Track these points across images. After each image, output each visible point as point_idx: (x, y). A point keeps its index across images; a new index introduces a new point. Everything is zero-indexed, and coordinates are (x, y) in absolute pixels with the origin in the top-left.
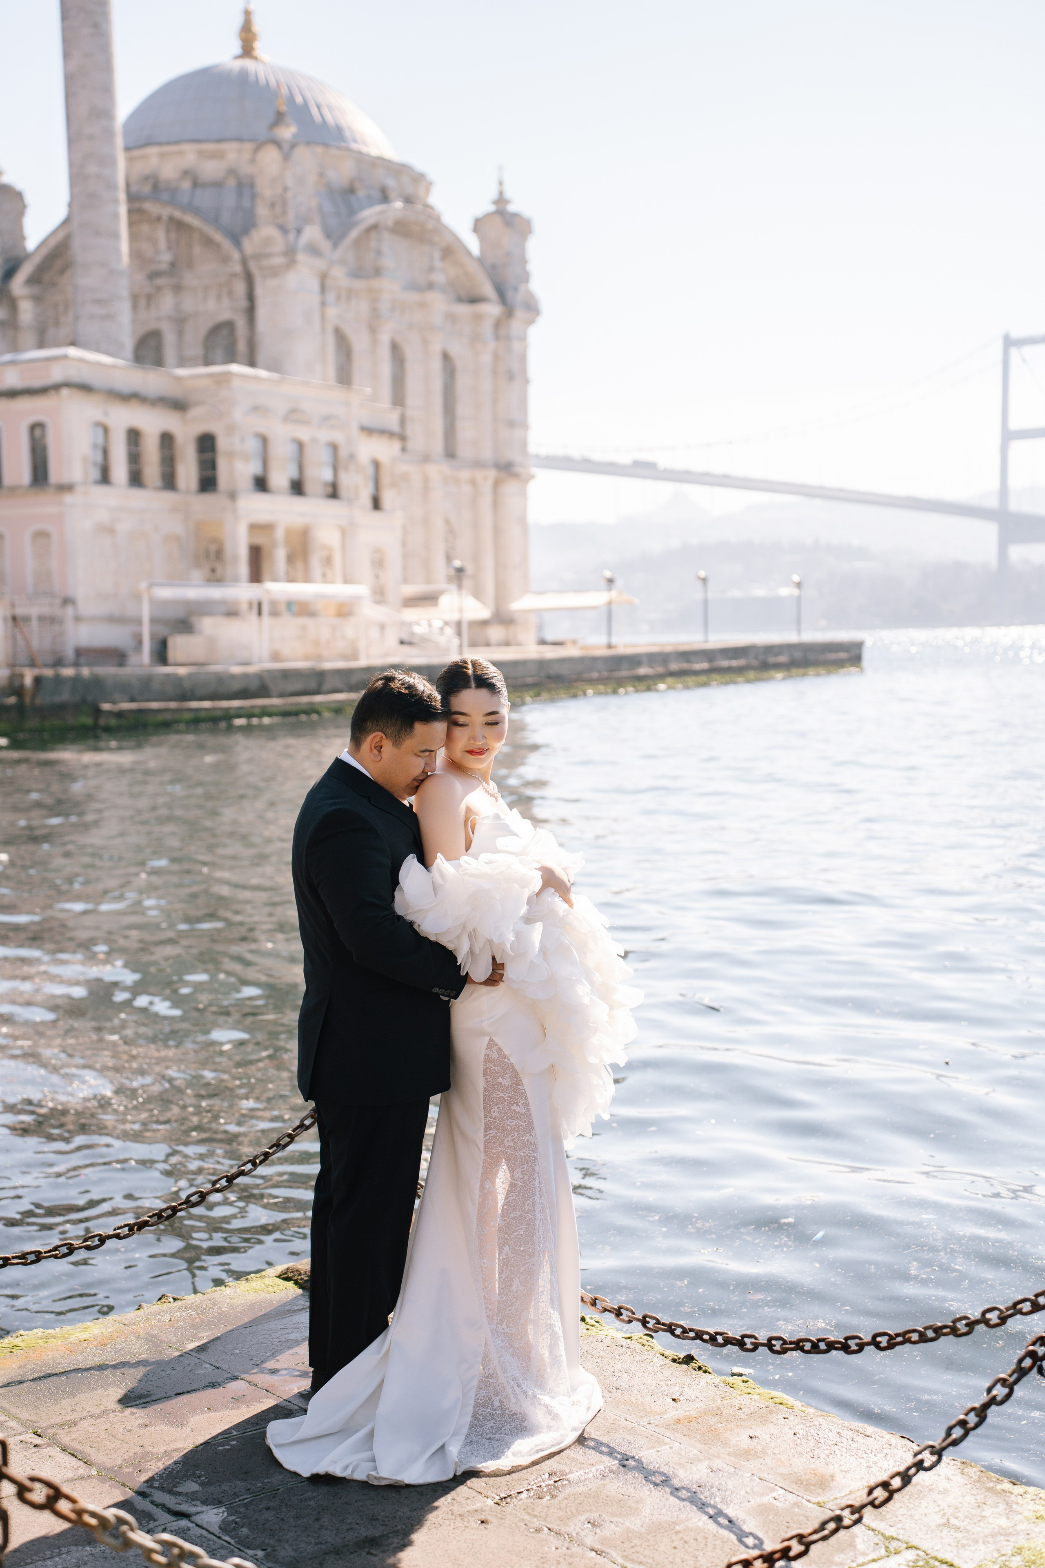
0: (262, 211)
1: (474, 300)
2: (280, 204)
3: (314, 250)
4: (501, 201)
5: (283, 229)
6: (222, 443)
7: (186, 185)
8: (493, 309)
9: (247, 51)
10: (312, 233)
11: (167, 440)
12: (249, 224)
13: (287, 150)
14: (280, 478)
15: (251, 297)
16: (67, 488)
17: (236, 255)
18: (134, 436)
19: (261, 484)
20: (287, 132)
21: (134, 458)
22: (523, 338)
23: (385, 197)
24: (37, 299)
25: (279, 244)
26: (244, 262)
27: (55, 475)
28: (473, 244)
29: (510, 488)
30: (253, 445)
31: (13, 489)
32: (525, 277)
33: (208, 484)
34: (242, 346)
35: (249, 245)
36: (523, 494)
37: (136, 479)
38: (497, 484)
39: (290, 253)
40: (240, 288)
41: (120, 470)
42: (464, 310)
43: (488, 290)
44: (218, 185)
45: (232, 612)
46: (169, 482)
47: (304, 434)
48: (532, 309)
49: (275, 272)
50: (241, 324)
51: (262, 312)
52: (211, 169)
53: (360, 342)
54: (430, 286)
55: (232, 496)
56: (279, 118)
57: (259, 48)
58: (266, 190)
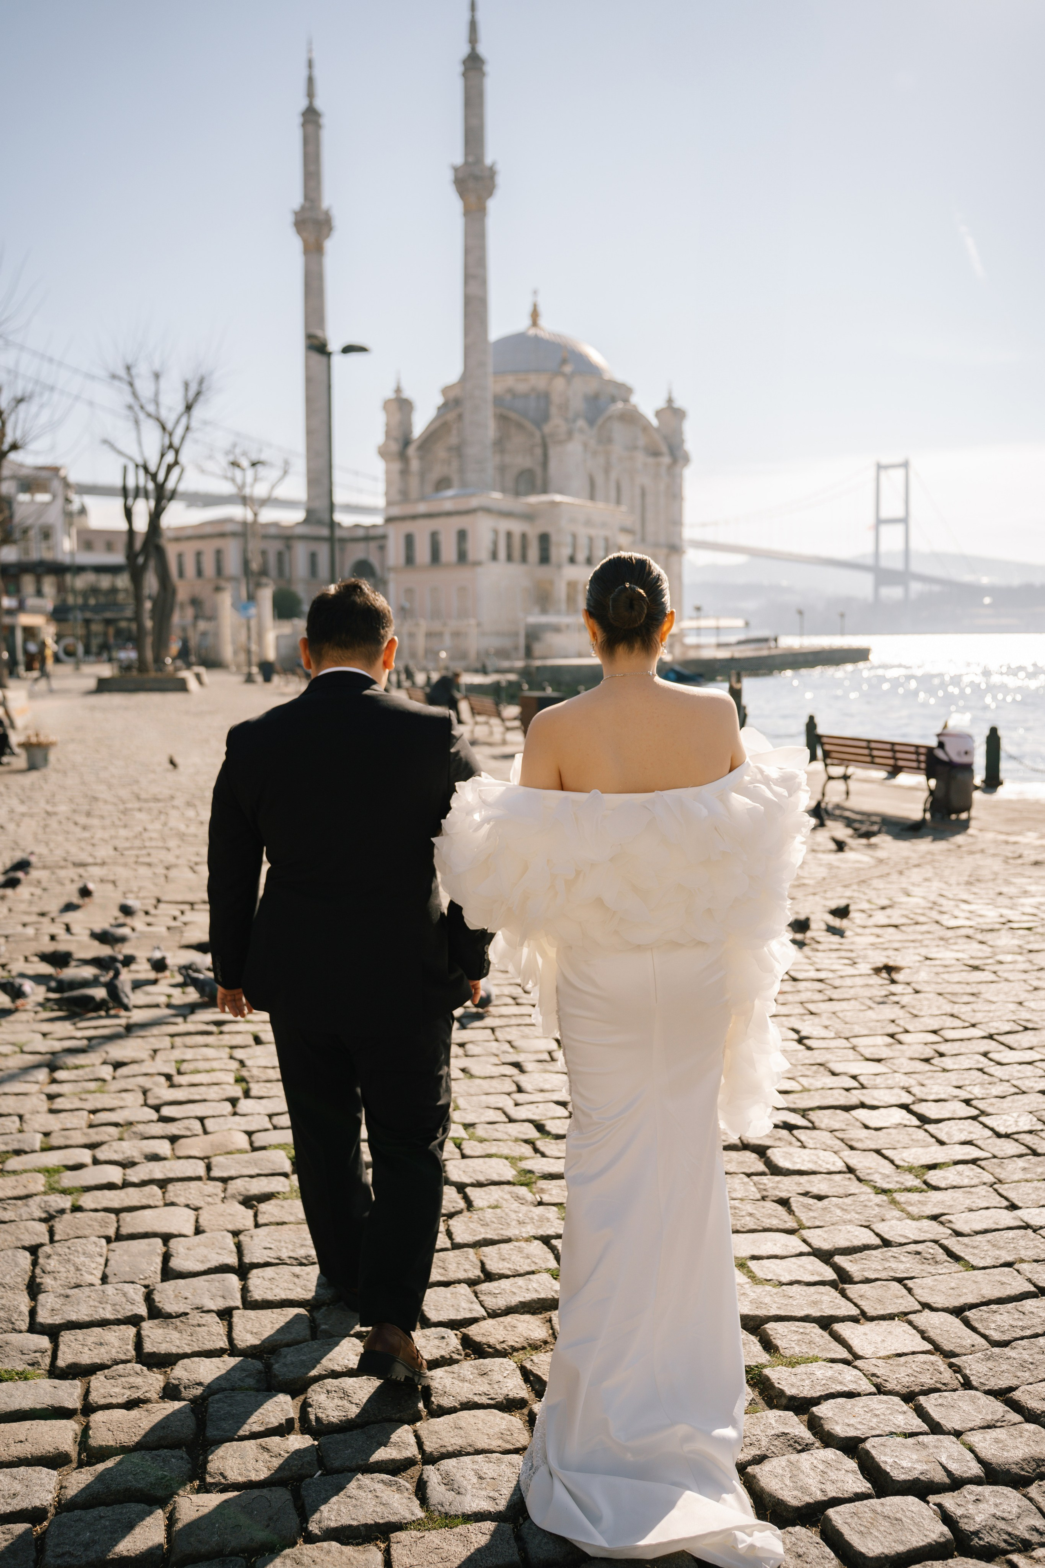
0: (554, 410)
1: (656, 454)
2: (564, 407)
3: (581, 431)
4: (670, 401)
5: (566, 420)
6: (554, 538)
7: (508, 397)
8: (666, 460)
9: (535, 323)
10: (581, 423)
11: (524, 536)
12: (545, 417)
13: (569, 378)
14: (581, 556)
15: (545, 455)
16: (477, 564)
17: (538, 434)
18: (509, 535)
19: (572, 560)
20: (568, 369)
21: (509, 546)
22: (681, 476)
23: (613, 400)
24: (421, 458)
25: (563, 428)
26: (543, 438)
27: (471, 556)
28: (655, 422)
29: (674, 558)
30: (569, 539)
31: (448, 565)
32: (682, 441)
33: (545, 558)
34: (539, 482)
35: (547, 429)
36: (680, 563)
37: (509, 558)
38: (668, 556)
39: (570, 434)
40: (538, 451)
41: (502, 553)
42: (651, 460)
43: (664, 449)
44: (526, 396)
45: (557, 629)
46: (524, 559)
47: (593, 532)
48: (686, 459)
49: (561, 442)
50: (538, 471)
51: (553, 465)
52: (522, 387)
53: (600, 480)
54: (635, 448)
55: (559, 566)
56: (564, 361)
57: (543, 322)
58: (556, 399)
